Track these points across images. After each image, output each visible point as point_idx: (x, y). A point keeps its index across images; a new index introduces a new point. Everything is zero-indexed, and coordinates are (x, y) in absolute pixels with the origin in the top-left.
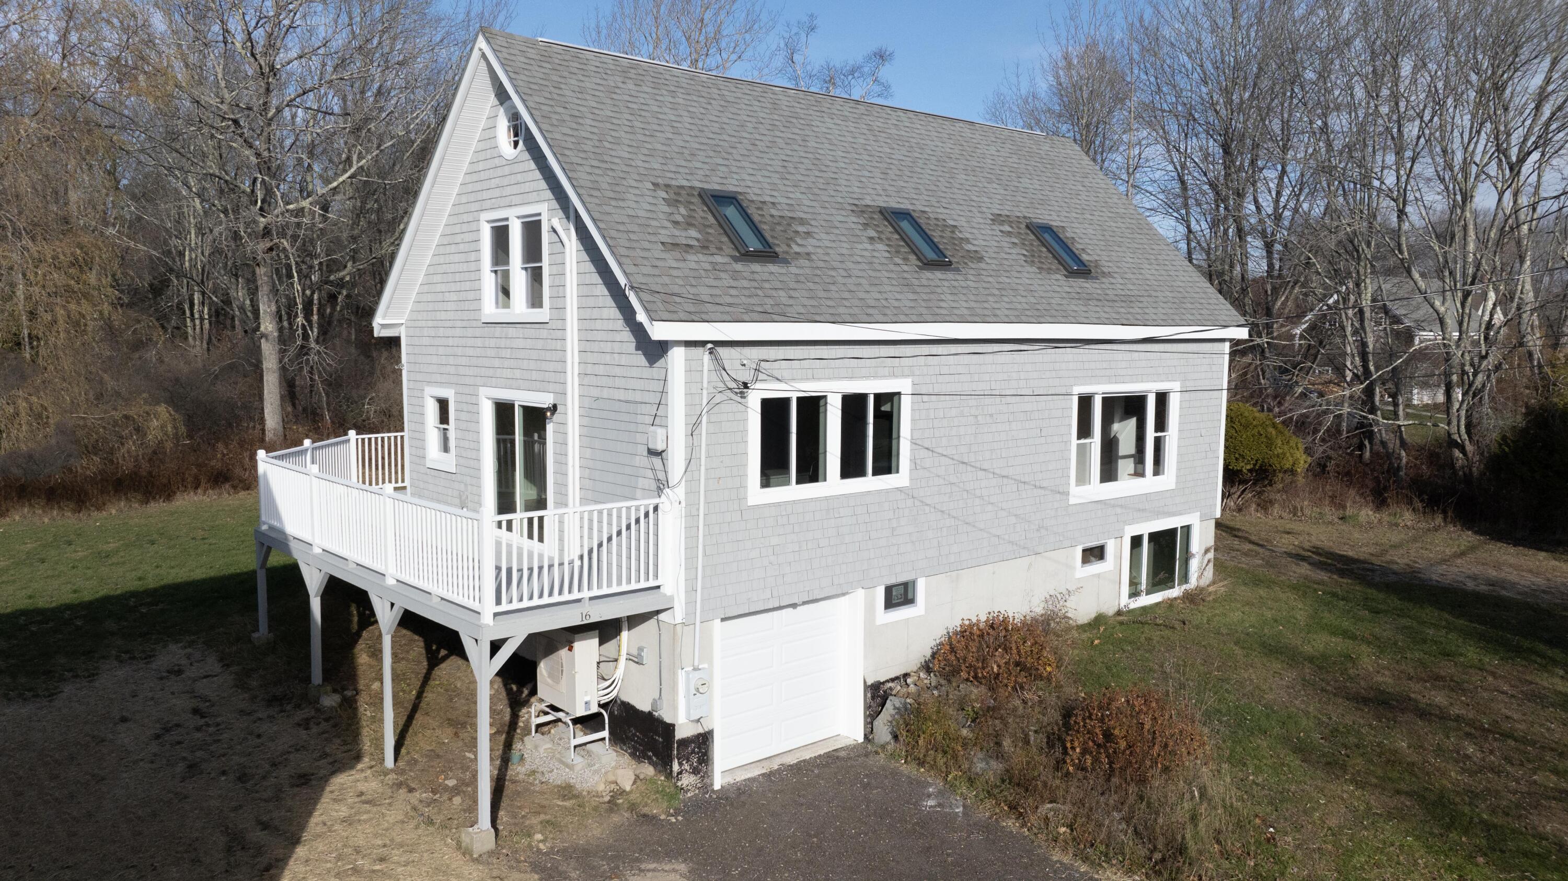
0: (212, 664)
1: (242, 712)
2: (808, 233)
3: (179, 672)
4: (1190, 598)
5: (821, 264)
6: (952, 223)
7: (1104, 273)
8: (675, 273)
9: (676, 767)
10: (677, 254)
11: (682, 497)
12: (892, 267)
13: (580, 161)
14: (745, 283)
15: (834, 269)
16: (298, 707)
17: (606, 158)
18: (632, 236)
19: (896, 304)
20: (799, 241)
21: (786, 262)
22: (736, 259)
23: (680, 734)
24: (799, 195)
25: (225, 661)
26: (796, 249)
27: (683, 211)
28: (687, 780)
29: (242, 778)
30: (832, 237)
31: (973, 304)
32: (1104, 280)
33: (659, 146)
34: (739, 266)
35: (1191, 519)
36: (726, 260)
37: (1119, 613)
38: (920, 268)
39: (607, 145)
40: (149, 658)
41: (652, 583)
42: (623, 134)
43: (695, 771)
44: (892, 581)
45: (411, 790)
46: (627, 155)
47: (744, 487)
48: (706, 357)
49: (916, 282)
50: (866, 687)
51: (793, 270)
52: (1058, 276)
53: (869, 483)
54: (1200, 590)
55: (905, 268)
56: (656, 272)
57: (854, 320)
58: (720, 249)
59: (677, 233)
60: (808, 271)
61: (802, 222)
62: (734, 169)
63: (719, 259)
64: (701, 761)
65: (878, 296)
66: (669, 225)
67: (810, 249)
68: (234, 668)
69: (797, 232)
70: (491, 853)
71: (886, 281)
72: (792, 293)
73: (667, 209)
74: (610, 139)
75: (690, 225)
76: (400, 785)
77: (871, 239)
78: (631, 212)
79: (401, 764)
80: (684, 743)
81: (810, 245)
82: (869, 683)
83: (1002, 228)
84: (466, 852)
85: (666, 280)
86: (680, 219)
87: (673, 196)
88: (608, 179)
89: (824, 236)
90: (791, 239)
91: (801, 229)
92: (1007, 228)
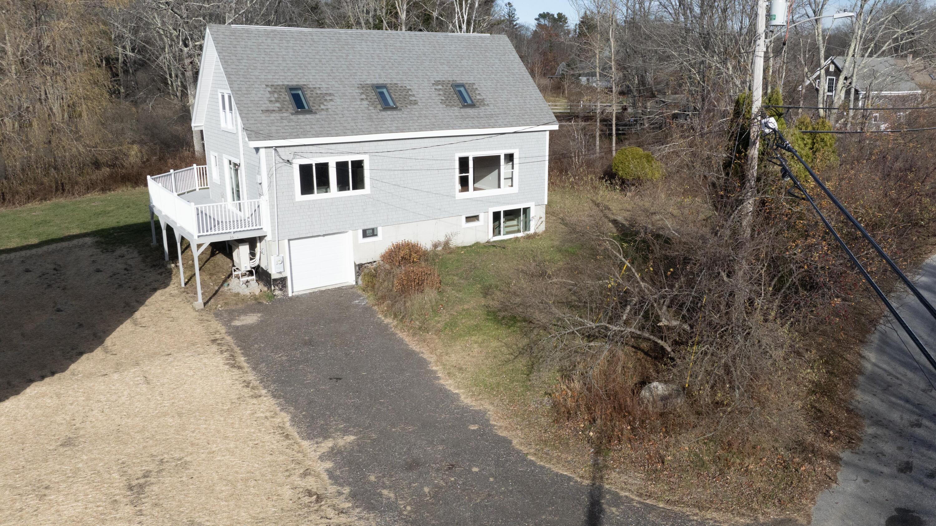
0: (136, 254)
1: (141, 270)
2: (331, 100)
3: (123, 256)
4: (529, 237)
5: (332, 113)
6: (408, 87)
7: (484, 104)
8: (263, 122)
9: (273, 288)
10: (267, 114)
11: (268, 199)
12: (367, 111)
13: (236, 79)
14: (293, 124)
15: (337, 114)
16: (160, 268)
17: (248, 76)
18: (250, 109)
19: (360, 127)
20: (325, 103)
21: (316, 113)
22: (292, 114)
23: (273, 277)
24: (334, 83)
25: (140, 253)
26: (322, 107)
27: (276, 95)
28: (277, 292)
29: (135, 289)
30: (342, 100)
31: (399, 125)
32: (483, 108)
33: (274, 68)
34: (293, 117)
35: (531, 205)
36: (288, 115)
37: (488, 242)
38: (380, 110)
39: (250, 70)
40: (113, 251)
41: (258, 227)
42: (259, 64)
43: (281, 290)
44: (366, 228)
45: (188, 293)
46: (257, 74)
47: (293, 195)
48: (273, 151)
49: (375, 117)
50: (355, 265)
51: (318, 116)
52: (456, 108)
53: (351, 193)
54: (535, 234)
55: (373, 111)
56: (256, 122)
57: (337, 135)
58: (287, 110)
59: (270, 105)
60: (324, 116)
61: (330, 95)
62: (306, 74)
63: (285, 115)
64: (283, 287)
65: (354, 124)
66: (267, 102)
67: (329, 107)
68: (143, 255)
69: (326, 100)
70: (202, 310)
71: (360, 118)
72: (313, 126)
73: (269, 96)
74: (252, 67)
75: (277, 101)
76: (184, 292)
77: (362, 99)
78: (252, 99)
79: (187, 286)
80: (275, 280)
81: (329, 105)
82: (357, 263)
83: (437, 87)
84: (194, 309)
85: (259, 125)
86: (273, 99)
87: (274, 90)
88: (246, 86)
89: (338, 100)
90: (322, 103)
91: (328, 98)
92: (440, 87)
